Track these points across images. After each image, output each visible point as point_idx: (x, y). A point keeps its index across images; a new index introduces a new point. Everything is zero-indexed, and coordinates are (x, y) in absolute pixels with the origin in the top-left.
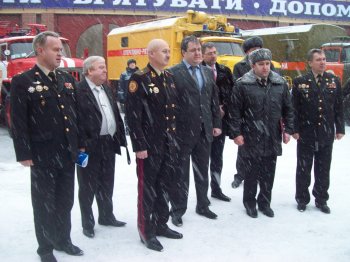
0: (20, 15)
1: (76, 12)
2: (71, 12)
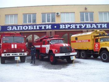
0: (46, 32)
1: (61, 31)
2: (59, 31)
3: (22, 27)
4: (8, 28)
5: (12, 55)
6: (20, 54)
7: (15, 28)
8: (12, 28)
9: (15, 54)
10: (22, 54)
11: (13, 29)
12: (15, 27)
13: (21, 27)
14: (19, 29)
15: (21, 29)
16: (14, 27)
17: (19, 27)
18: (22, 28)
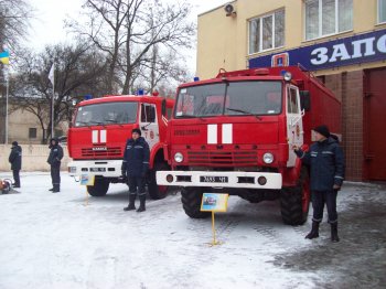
3: (375, 43)
4: (315, 57)
5: (202, 179)
6: (241, 180)
7: (341, 52)
8: (329, 54)
9: (217, 179)
10: (251, 180)
11: (333, 59)
12: (342, 47)
13: (369, 42)
14: (357, 54)
15: (370, 52)
16: (336, 47)
17: (357, 45)
18: (375, 48)
